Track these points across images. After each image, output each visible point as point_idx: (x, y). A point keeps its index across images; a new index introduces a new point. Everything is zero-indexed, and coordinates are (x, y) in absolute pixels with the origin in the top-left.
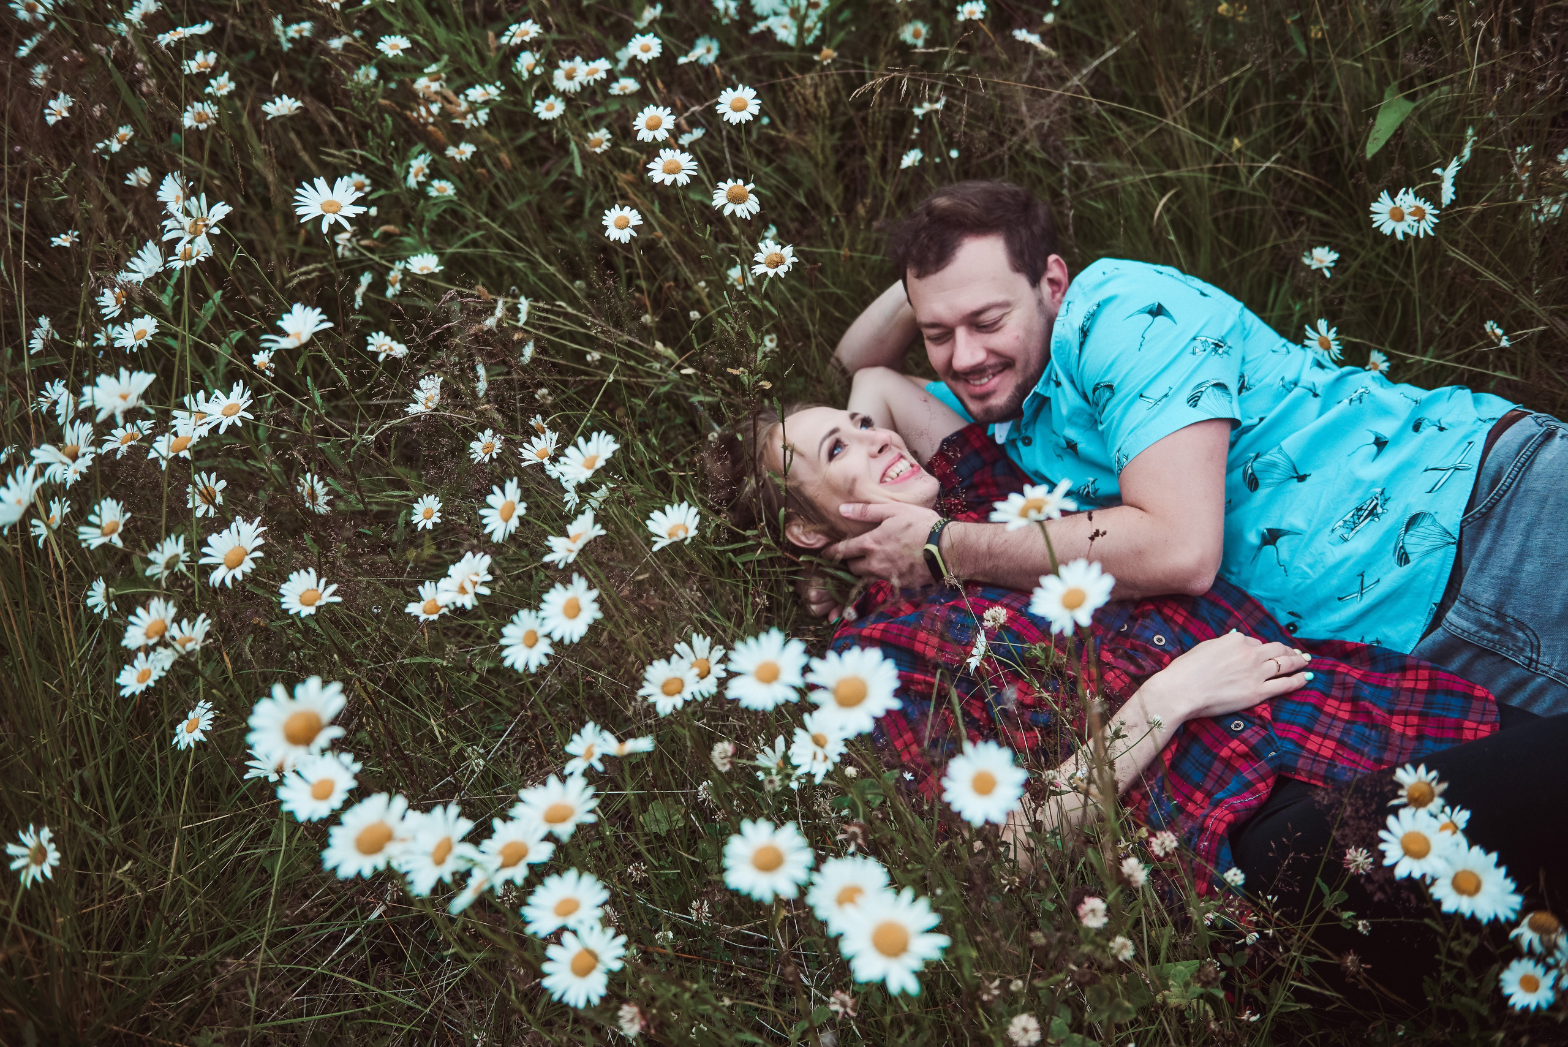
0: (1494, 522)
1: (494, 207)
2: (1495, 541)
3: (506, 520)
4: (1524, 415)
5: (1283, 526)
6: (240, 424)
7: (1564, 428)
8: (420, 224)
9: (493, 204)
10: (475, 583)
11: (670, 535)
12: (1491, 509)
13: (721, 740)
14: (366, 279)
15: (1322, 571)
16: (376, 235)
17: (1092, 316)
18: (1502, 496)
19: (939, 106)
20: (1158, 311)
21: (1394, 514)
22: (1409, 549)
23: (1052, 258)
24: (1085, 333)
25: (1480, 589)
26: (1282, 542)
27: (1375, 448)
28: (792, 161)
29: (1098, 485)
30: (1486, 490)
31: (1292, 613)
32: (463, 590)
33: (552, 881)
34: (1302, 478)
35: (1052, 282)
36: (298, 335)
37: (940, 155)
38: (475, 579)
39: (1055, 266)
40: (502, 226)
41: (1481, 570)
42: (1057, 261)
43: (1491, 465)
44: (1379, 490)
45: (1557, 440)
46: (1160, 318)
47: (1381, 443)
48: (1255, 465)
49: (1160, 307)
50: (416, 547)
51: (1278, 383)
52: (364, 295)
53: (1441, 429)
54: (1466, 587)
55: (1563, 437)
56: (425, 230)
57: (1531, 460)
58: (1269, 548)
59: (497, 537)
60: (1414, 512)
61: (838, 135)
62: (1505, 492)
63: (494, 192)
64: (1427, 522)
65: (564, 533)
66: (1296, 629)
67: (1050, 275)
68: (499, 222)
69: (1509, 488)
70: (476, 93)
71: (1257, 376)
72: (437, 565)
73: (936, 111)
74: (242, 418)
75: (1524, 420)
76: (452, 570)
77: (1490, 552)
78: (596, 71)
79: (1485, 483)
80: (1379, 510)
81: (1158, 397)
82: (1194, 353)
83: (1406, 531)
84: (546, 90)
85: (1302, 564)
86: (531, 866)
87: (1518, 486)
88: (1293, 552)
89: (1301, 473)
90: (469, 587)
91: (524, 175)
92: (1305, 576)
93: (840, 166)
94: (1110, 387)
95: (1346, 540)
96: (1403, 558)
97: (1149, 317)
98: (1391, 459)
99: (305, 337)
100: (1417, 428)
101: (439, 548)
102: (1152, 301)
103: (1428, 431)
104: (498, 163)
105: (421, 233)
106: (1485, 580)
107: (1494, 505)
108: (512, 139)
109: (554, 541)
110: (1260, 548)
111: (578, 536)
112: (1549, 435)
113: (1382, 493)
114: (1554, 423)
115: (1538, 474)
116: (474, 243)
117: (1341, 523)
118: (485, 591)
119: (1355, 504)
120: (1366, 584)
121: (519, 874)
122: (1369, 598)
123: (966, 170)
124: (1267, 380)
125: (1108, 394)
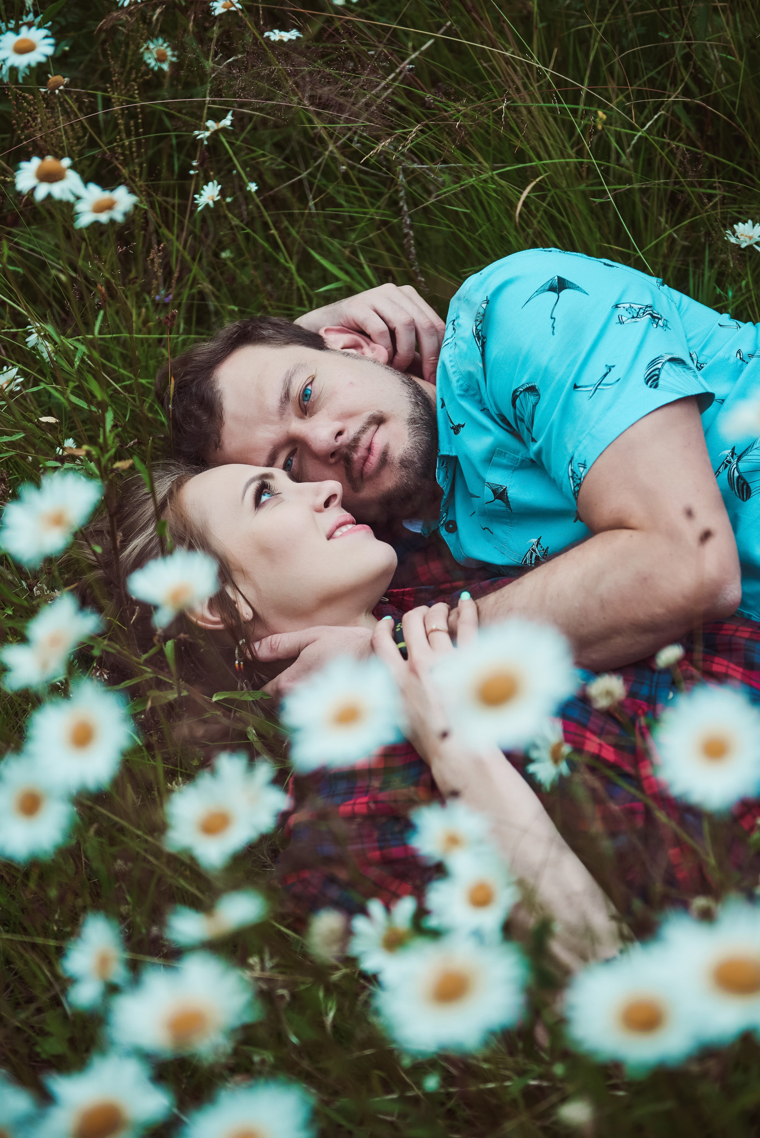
17: (483, 317)
19: (227, 122)
20: (560, 285)
24: (481, 338)
29: (544, 543)
46: (565, 293)
48: (742, 466)
49: (561, 281)
51: (734, 358)
71: (706, 352)
81: (596, 381)
82: (621, 322)
94: (532, 389)
97: (553, 295)
125: (531, 399)
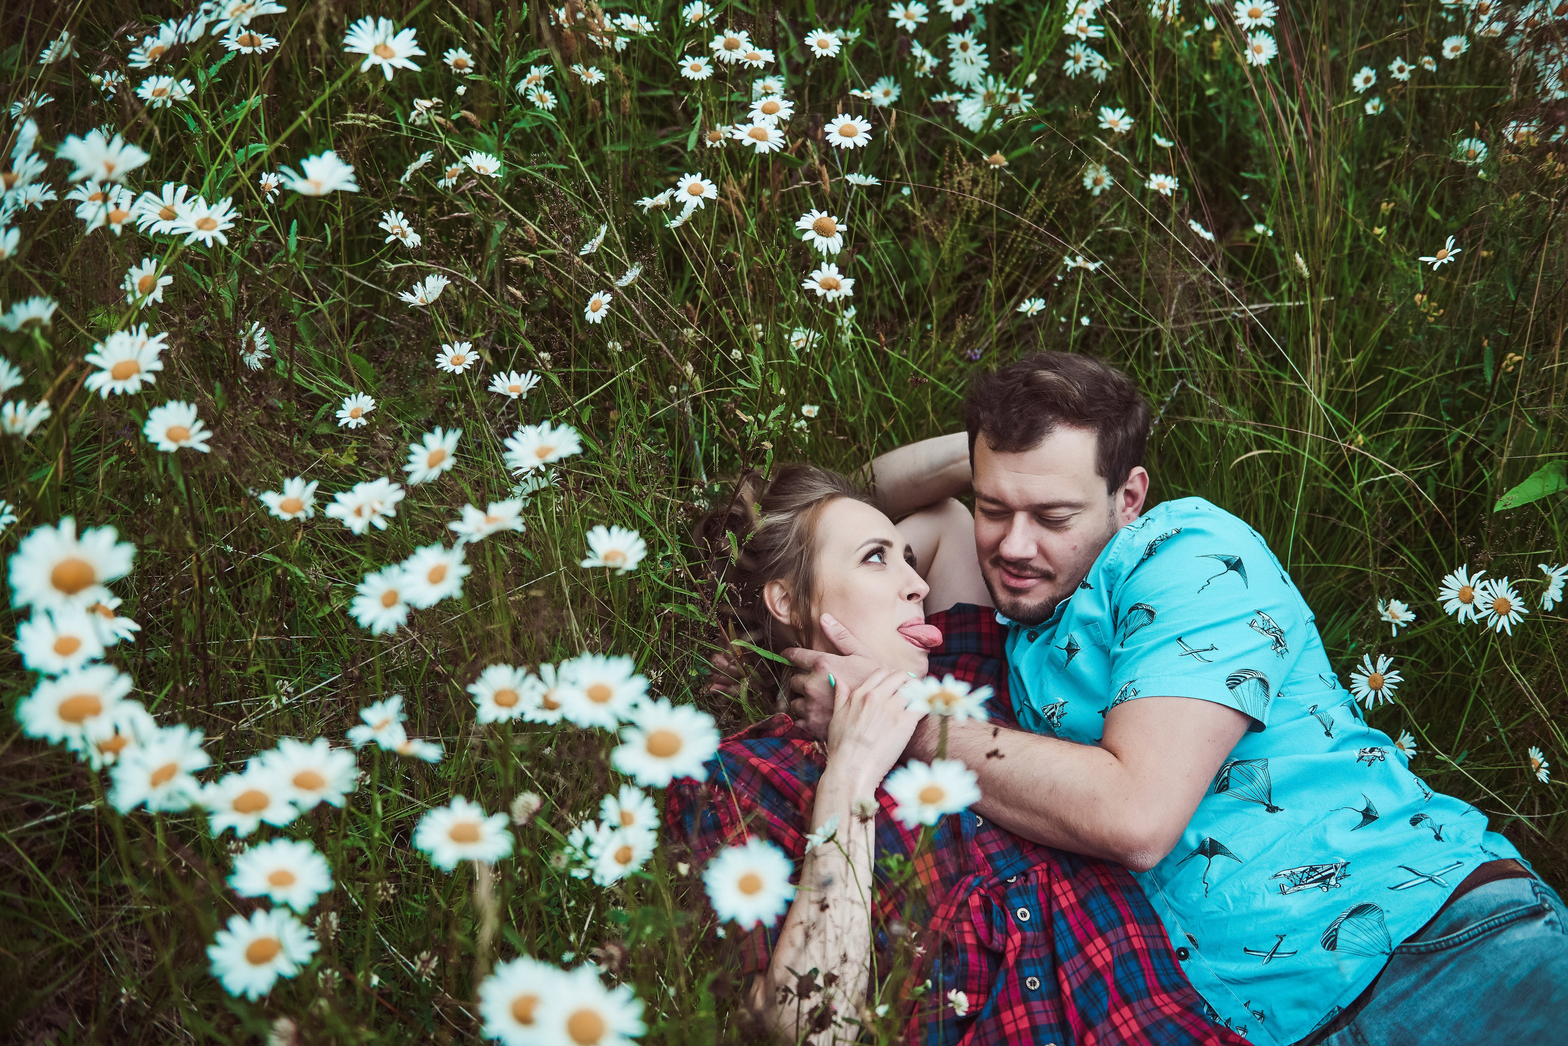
0: (1426, 968)
1: (590, 146)
2: (1416, 986)
3: (431, 465)
4: (1525, 875)
5: (1229, 845)
6: (210, 244)
7: (1558, 912)
8: (505, 128)
9: (592, 141)
10: (374, 511)
11: (606, 558)
12: (1432, 951)
13: (534, 790)
14: (426, 158)
15: (1244, 910)
16: (454, 117)
17: (1166, 539)
18: (1449, 947)
20: (1235, 565)
21: (1347, 893)
22: (1342, 935)
23: (1138, 470)
24: (1151, 551)
25: (1375, 1028)
26: (1218, 859)
27: (1361, 818)
28: (917, 247)
30: (1439, 931)
31: (1191, 938)
32: (359, 512)
33: (282, 846)
34: (1272, 809)
35: (1129, 493)
36: (318, 185)
37: (1069, 317)
38: (378, 507)
39: (1137, 478)
40: (590, 169)
41: (1387, 1008)
42: (1142, 474)
43: (1460, 908)
44: (1343, 861)
45: (1540, 924)
46: (1233, 573)
47: (1369, 816)
49: (1239, 563)
50: (336, 450)
52: (416, 171)
53: (1438, 838)
54: (1364, 1017)
55: (1550, 922)
56: (507, 136)
57: (1500, 928)
58: (1203, 859)
59: (414, 480)
60: (1366, 902)
61: (976, 245)
62: (1455, 945)
63: (599, 131)
64: (1372, 918)
65: (484, 509)
66: (1186, 957)
67: (1129, 487)
68: (587, 163)
69: (1461, 943)
70: (628, 21)
72: (348, 478)
73: (1087, 270)
74: (214, 240)
75: (1520, 880)
76: (360, 488)
77: (1405, 995)
78: (758, 58)
79: (1442, 924)
80: (1333, 881)
81: (1196, 648)
83: (1348, 916)
84: (699, 51)
85: (1229, 891)
86: (263, 824)
87: (1471, 946)
88: (1226, 877)
89: (1274, 804)
90: (367, 512)
91: (636, 127)
92: (1224, 906)
93: (963, 277)
94: (1151, 613)
95: (1284, 893)
96: (1330, 942)
97: (1224, 568)
98: (1370, 837)
99: (325, 190)
100: (1415, 822)
101: (359, 462)
102: (1234, 553)
103: (1424, 831)
104: (616, 105)
105: (501, 139)
106: (1386, 1021)
107: (1437, 951)
108: (643, 86)
109: (470, 512)
110: (1194, 854)
111: (495, 520)
112: (1536, 913)
113: (1345, 866)
114: (1551, 901)
115: (1496, 948)
116: (552, 174)
117: (1288, 873)
118: (381, 524)
119: (1312, 862)
120: (1281, 949)
121: (246, 825)
122: (1276, 965)
123: (1087, 344)
124: (1299, 698)
125: (1145, 619)
